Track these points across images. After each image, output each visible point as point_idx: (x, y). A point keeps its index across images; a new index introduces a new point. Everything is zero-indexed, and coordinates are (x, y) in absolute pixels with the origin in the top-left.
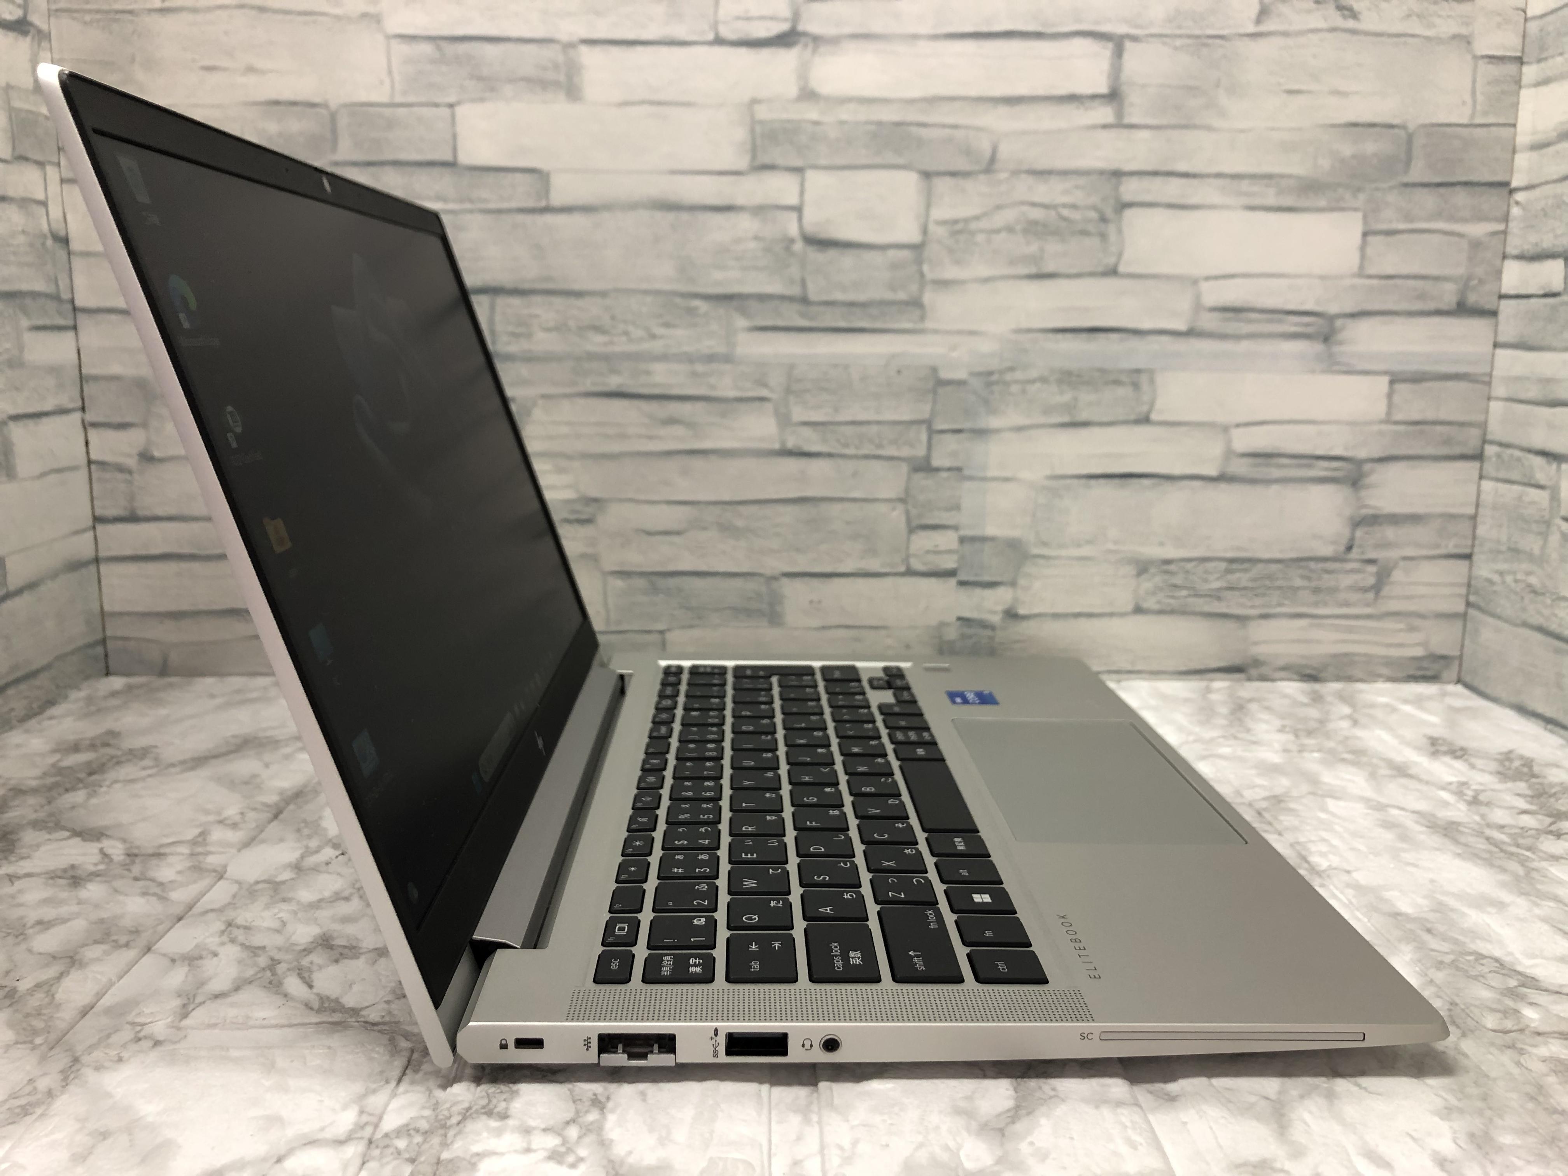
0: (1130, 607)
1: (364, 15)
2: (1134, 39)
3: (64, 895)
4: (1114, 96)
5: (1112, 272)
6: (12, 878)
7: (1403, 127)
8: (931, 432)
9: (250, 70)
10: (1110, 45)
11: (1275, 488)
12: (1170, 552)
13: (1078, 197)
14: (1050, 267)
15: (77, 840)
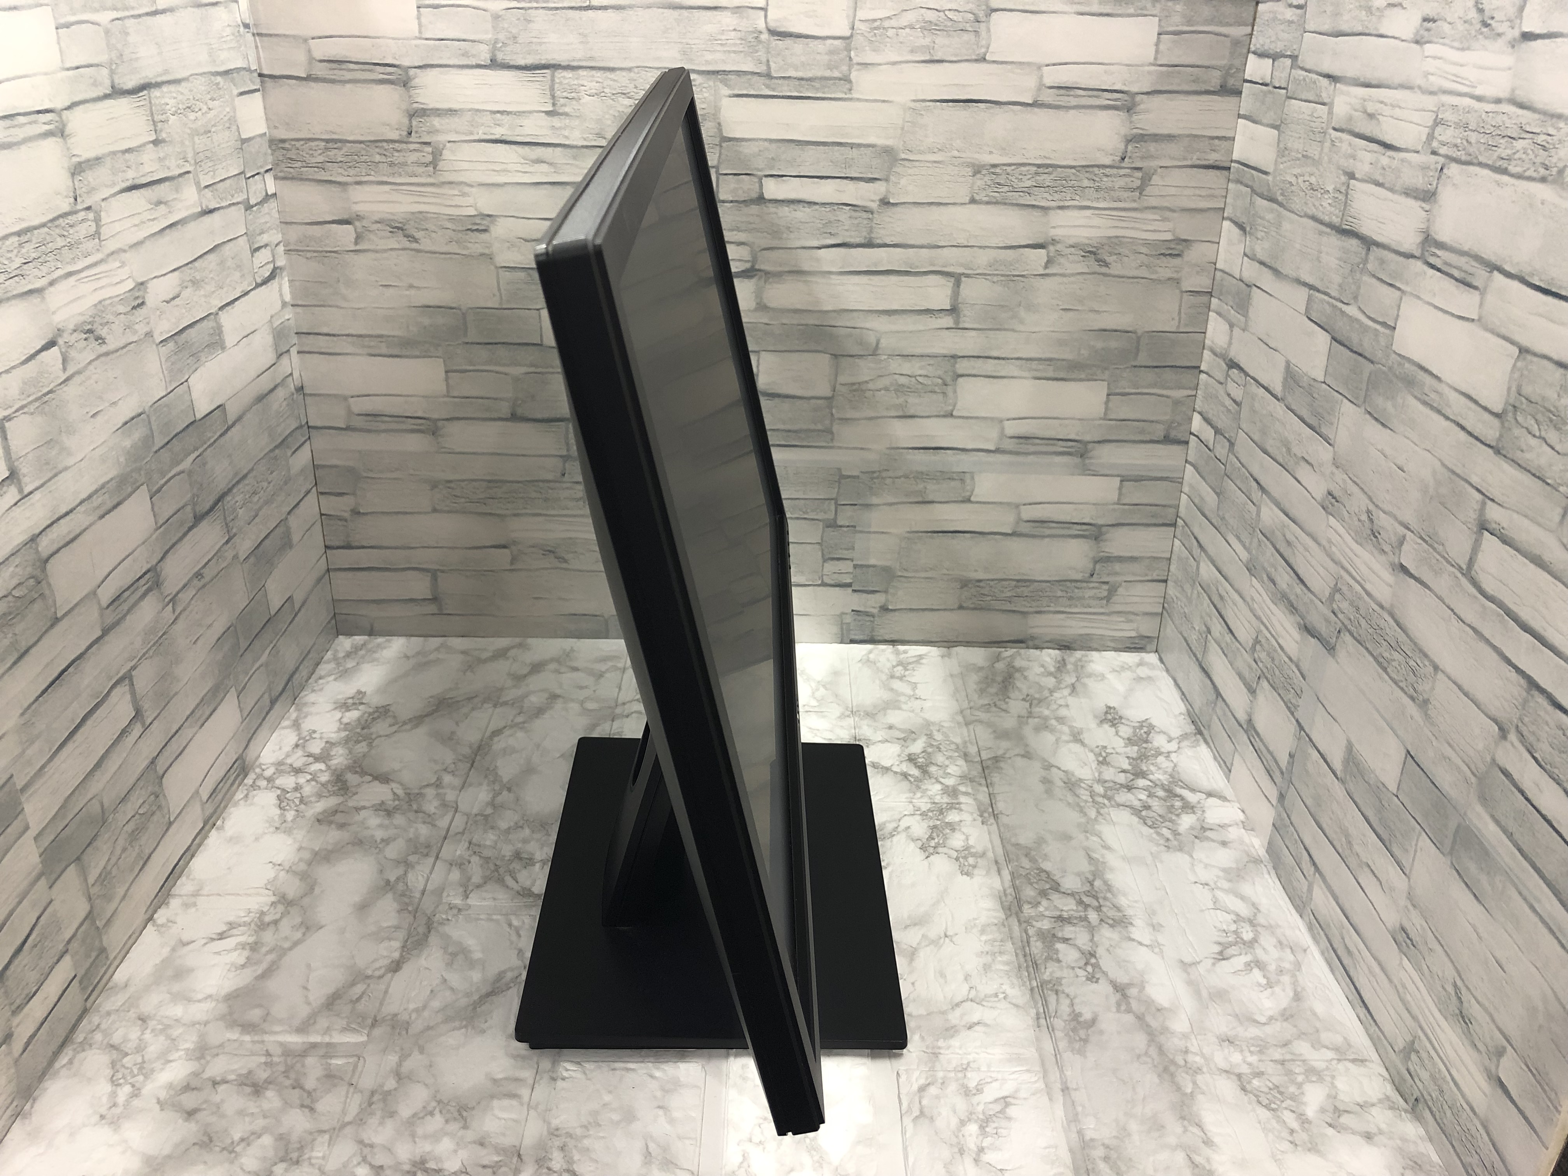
0: (956, 606)
1: (482, 255)
2: (968, 276)
3: (387, 822)
4: (953, 310)
5: (951, 415)
6: (358, 809)
7: (1135, 332)
8: (837, 505)
9: (411, 286)
10: (953, 280)
11: (1047, 540)
12: (981, 575)
13: (930, 371)
14: (911, 412)
15: (376, 783)
